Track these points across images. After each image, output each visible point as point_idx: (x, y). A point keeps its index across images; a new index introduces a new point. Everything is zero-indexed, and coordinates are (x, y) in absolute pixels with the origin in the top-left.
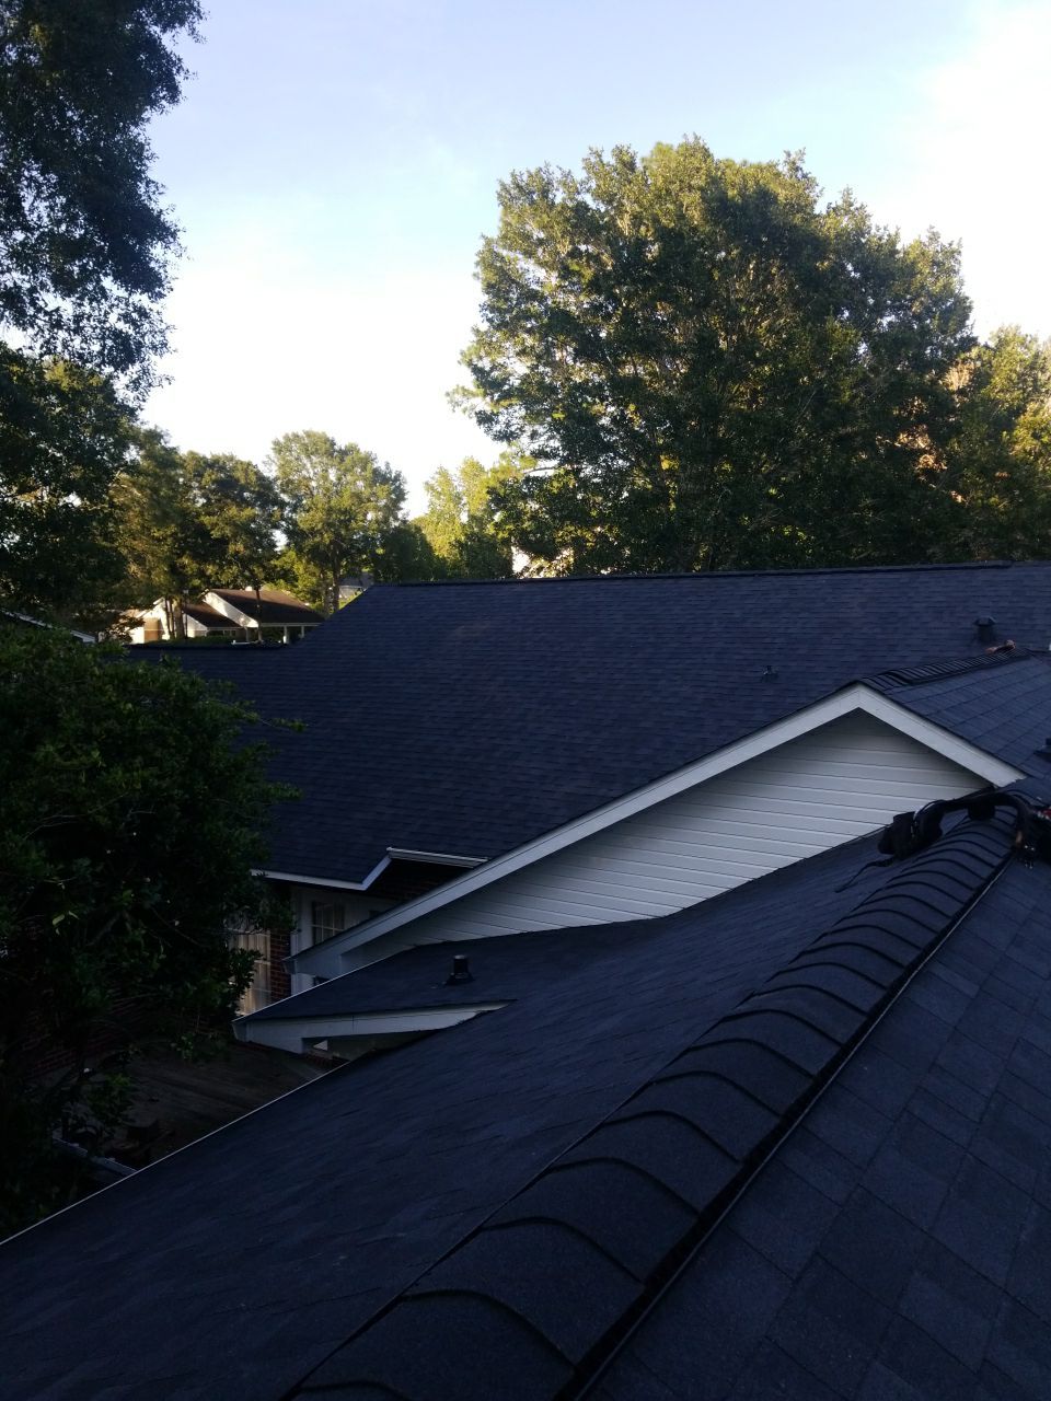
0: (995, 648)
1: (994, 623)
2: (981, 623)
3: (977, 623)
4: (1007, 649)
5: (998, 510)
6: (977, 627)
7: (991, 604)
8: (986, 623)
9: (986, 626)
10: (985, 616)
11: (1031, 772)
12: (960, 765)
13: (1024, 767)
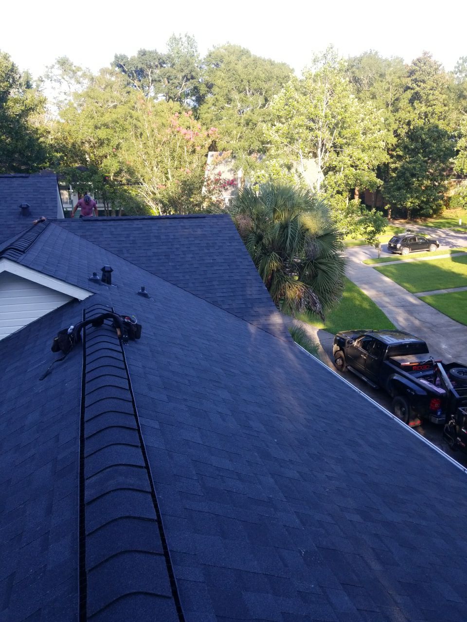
0: (37, 221)
1: (29, 207)
2: (22, 207)
3: (21, 206)
4: (42, 221)
5: (6, 143)
6: (21, 208)
7: (23, 196)
8: (26, 206)
9: (26, 208)
10: (24, 203)
11: (93, 291)
12: (42, 285)
13: (90, 289)
